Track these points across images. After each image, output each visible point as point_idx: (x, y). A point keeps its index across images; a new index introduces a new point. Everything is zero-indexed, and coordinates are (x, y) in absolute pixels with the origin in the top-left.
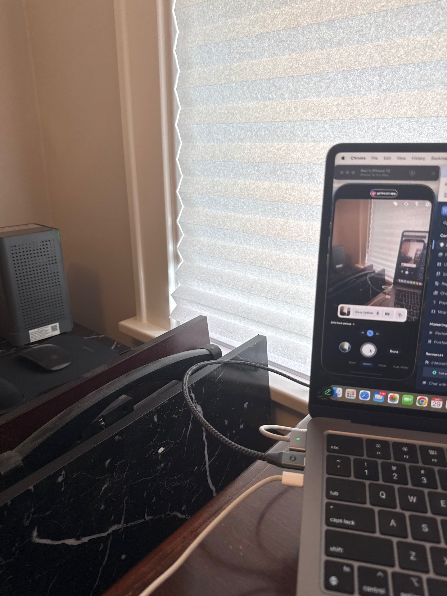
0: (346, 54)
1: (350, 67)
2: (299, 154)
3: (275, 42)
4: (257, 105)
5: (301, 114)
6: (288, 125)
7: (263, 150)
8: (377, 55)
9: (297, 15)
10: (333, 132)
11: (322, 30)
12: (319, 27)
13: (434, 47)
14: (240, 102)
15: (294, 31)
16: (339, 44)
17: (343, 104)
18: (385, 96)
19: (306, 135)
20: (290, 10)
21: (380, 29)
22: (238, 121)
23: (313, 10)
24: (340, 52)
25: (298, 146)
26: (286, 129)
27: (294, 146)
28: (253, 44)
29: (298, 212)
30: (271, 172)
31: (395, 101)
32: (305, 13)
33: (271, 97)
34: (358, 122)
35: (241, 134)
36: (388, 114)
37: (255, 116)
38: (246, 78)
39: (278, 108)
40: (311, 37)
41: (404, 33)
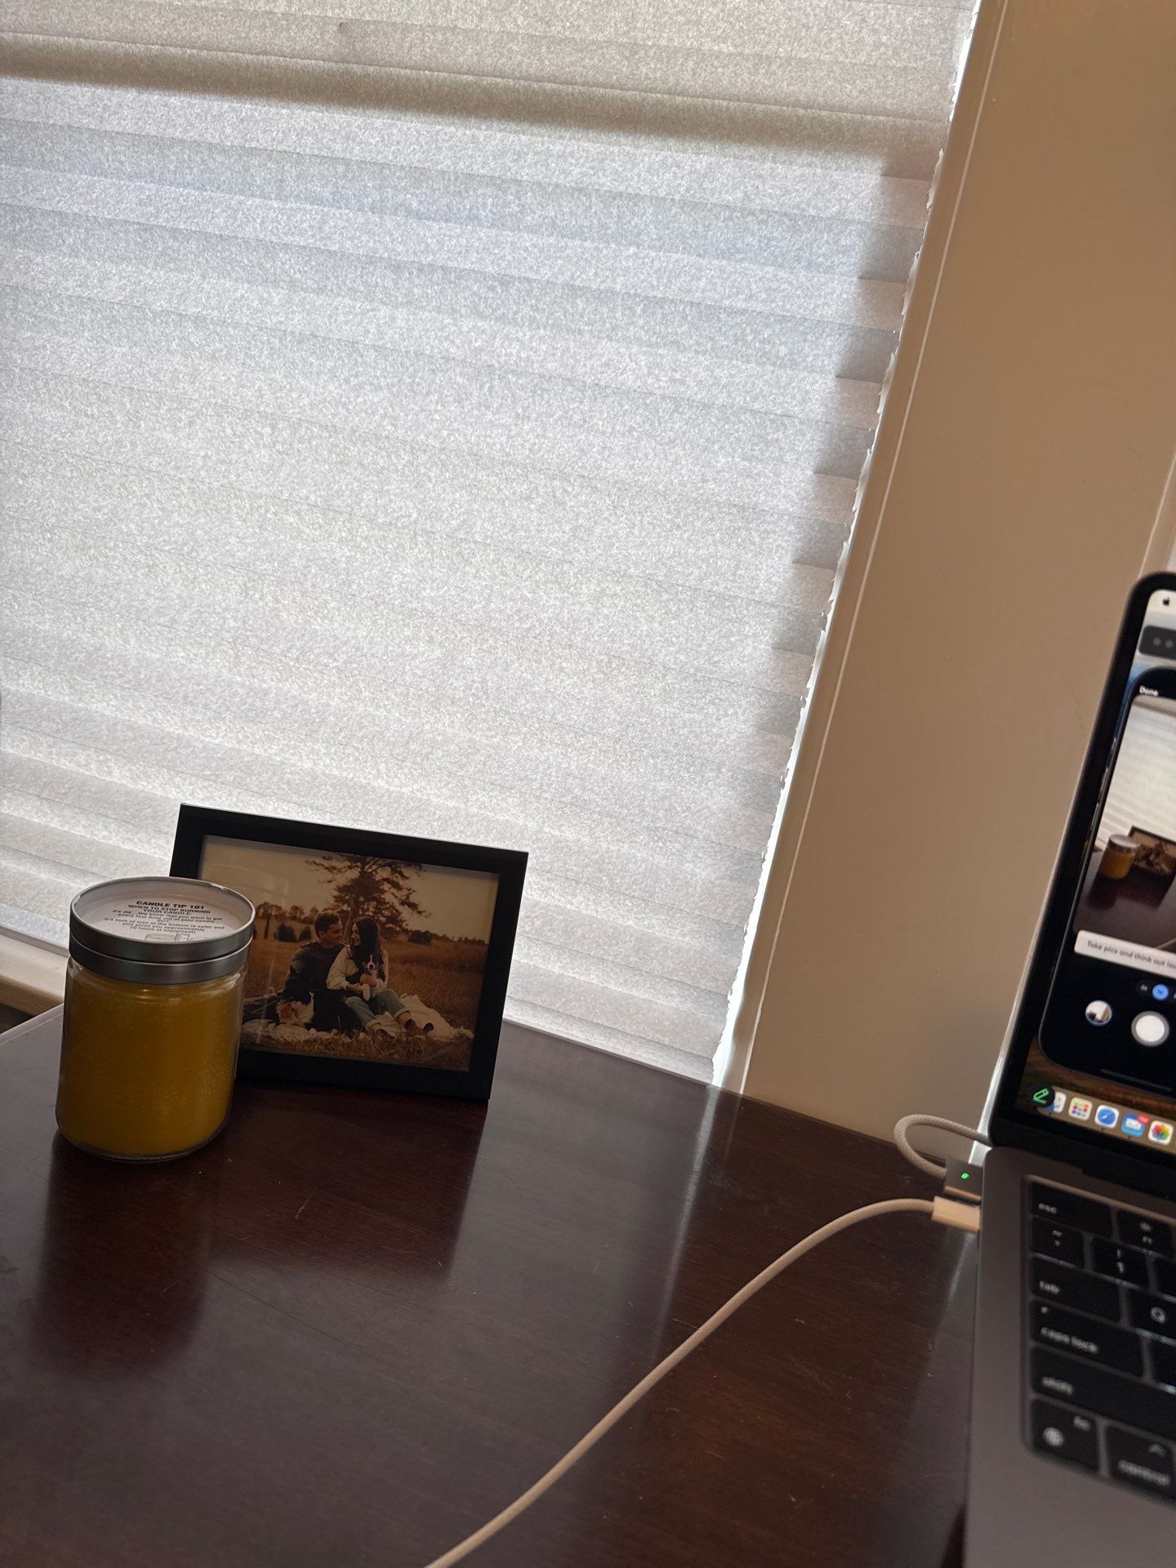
0: (223, 378)
1: (226, 401)
2: (133, 526)
3: (105, 318)
4: (61, 420)
5: (142, 456)
6: (117, 471)
7: (66, 504)
8: (269, 393)
9: (146, 288)
10: (195, 501)
11: (185, 327)
12: (180, 320)
13: (350, 407)
14: (29, 406)
15: (138, 312)
16: (213, 357)
17: (214, 458)
18: (280, 462)
19: (148, 496)
20: (135, 275)
21: (275, 356)
22: (18, 440)
23: (173, 289)
24: (216, 370)
25: (133, 513)
26: (111, 478)
27: (125, 510)
28: (62, 309)
29: (122, 630)
30: (77, 547)
31: (294, 474)
32: (160, 289)
33: (89, 413)
34: (235, 494)
35: (23, 464)
36: (281, 491)
37: (55, 439)
38: (44, 364)
39: (101, 435)
40: (167, 331)
41: (311, 373)
